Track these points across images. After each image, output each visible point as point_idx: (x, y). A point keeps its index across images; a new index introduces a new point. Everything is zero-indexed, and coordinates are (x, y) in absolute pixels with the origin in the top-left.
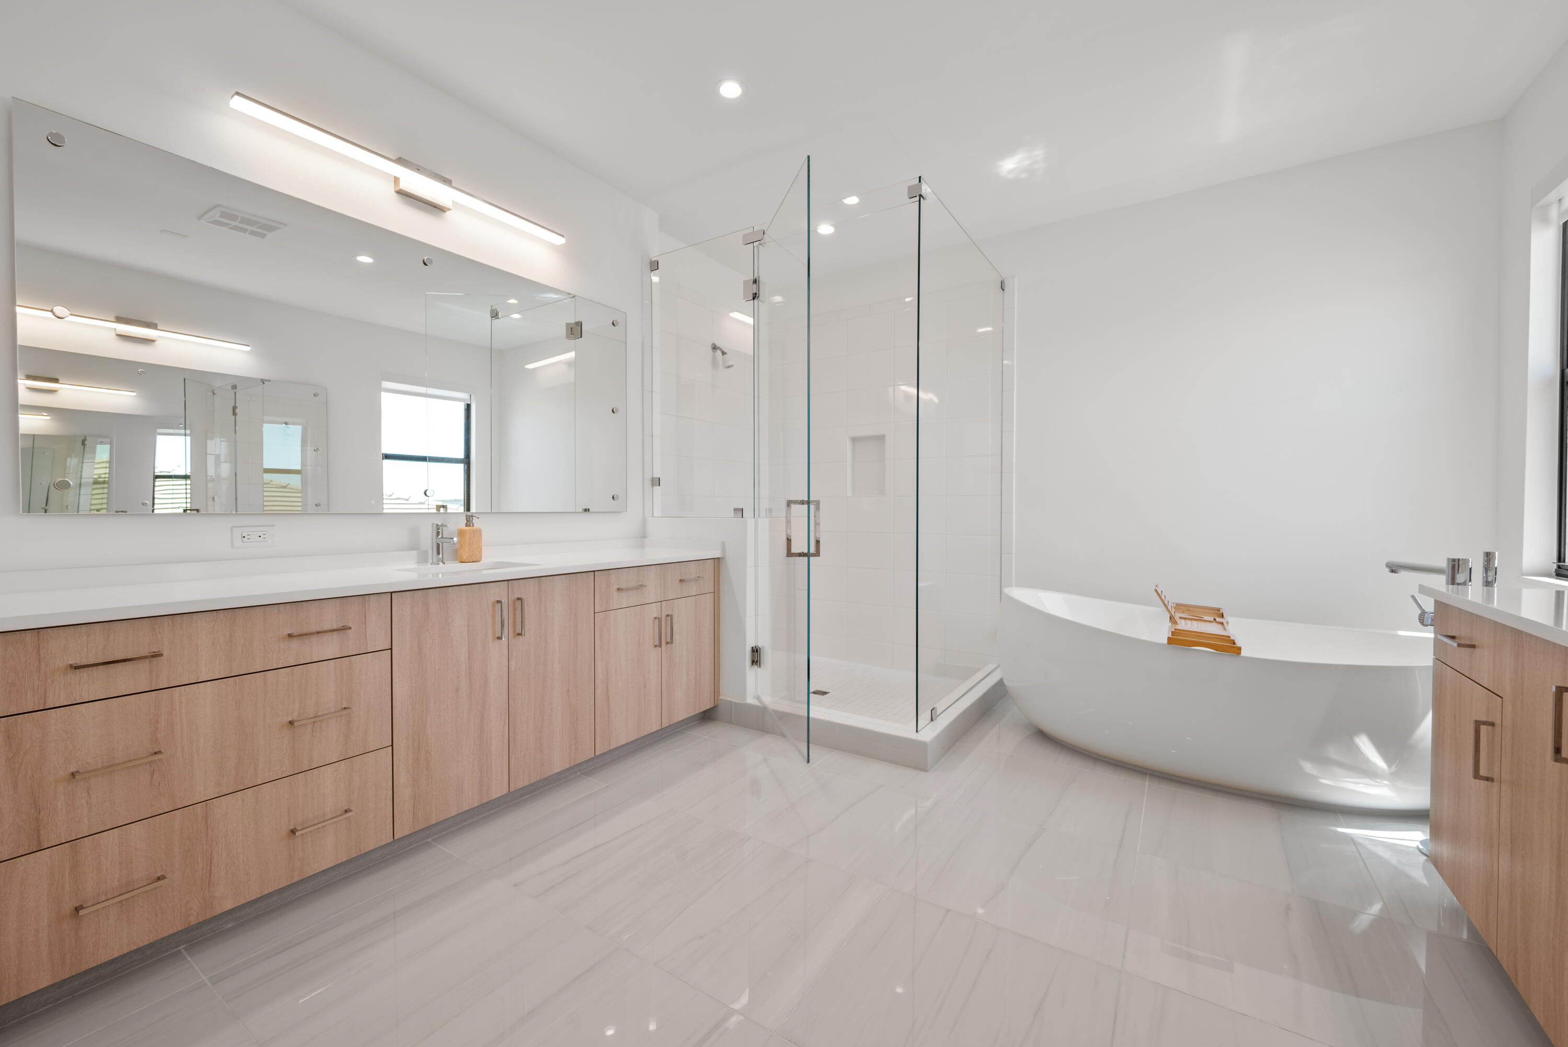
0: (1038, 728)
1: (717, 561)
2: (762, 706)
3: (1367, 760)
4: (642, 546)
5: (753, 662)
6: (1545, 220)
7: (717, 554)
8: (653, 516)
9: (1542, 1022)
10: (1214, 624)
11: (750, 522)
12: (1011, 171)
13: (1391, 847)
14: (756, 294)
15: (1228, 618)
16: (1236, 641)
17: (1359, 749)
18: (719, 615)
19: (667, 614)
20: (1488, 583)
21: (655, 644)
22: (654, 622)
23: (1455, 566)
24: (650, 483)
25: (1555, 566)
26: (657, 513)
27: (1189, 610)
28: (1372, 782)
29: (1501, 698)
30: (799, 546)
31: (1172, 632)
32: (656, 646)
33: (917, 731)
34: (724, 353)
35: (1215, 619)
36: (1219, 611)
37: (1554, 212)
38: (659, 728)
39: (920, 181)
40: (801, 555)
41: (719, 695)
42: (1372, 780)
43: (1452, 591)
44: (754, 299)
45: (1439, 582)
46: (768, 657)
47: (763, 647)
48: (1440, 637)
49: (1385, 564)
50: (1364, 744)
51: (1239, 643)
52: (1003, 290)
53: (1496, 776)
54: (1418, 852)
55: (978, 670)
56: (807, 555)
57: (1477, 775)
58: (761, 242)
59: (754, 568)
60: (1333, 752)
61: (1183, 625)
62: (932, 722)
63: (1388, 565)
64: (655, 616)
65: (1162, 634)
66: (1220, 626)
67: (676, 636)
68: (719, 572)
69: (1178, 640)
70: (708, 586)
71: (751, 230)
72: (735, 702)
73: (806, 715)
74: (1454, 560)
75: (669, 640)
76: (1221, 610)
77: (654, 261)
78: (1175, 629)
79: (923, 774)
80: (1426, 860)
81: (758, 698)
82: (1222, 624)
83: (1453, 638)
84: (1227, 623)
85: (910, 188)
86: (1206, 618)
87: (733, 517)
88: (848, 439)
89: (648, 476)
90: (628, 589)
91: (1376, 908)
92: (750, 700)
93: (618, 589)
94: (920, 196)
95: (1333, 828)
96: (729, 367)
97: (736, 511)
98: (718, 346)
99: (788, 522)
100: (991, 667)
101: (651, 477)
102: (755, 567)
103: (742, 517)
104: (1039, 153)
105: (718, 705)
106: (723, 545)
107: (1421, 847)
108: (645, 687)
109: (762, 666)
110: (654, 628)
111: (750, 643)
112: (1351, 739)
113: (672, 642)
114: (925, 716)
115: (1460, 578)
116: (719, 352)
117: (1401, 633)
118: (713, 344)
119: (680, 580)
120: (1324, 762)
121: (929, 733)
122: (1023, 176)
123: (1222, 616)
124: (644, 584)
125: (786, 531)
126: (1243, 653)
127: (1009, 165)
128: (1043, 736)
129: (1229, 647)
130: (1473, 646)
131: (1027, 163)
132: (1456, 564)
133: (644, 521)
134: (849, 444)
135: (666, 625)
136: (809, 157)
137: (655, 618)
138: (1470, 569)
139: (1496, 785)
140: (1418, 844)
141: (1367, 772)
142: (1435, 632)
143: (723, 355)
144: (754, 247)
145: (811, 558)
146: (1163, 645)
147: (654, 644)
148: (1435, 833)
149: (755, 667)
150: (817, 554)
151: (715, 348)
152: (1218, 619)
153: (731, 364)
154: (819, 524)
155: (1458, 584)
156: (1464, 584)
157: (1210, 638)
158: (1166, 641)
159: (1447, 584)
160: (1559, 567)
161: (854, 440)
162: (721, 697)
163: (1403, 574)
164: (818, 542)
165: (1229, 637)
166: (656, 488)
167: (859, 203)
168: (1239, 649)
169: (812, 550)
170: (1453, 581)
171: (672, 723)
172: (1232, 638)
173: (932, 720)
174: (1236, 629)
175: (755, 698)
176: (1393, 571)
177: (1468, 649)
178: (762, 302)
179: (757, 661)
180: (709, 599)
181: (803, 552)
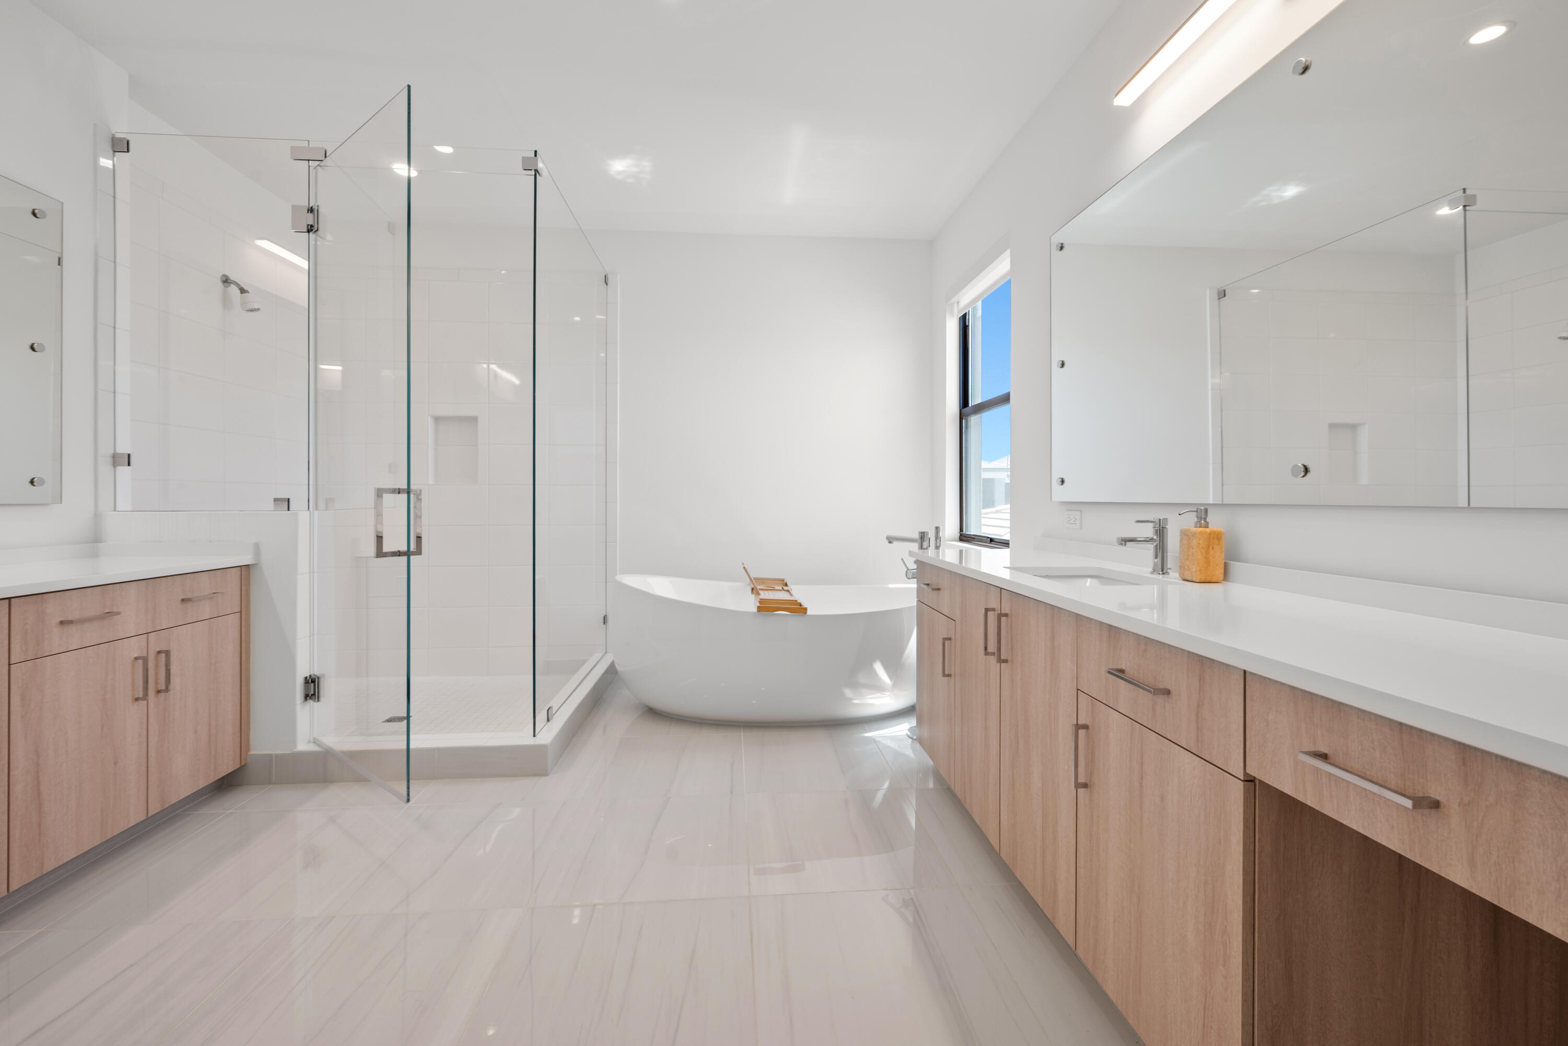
0: (648, 707)
1: (245, 571)
2: (323, 750)
3: (880, 680)
4: (95, 555)
5: (307, 697)
6: (952, 313)
7: (247, 560)
8: (115, 510)
9: (978, 823)
10: (783, 592)
11: (304, 517)
12: (619, 173)
13: (893, 738)
14: (312, 226)
15: (791, 587)
16: (802, 603)
17: (875, 671)
18: (248, 642)
19: (158, 649)
20: (937, 547)
21: (136, 696)
22: (133, 667)
23: (923, 536)
24: (110, 460)
25: (959, 535)
26: (124, 503)
27: (763, 583)
28: (882, 696)
29: (955, 621)
30: (395, 541)
31: (759, 601)
32: (137, 699)
33: (534, 736)
34: (243, 291)
35: (783, 588)
36: (783, 581)
37: (955, 310)
38: (142, 817)
39: (536, 155)
40: (399, 554)
41: (248, 750)
42: (882, 694)
43: (921, 552)
44: (308, 231)
45: (915, 547)
46: (328, 688)
47: (323, 675)
48: (922, 585)
49: (886, 536)
50: (879, 668)
51: (805, 605)
52: (607, 284)
53: (952, 673)
54: (907, 737)
55: (584, 662)
56: (408, 554)
57: (944, 675)
58: (322, 164)
59: (308, 575)
60: (862, 679)
61: (765, 595)
62: (549, 723)
63: (888, 538)
64: (136, 656)
65: (750, 604)
66: (787, 593)
67: (176, 681)
68: (248, 584)
69: (765, 607)
70: (231, 603)
71: (305, 144)
72: (277, 756)
73: (405, 747)
74: (922, 533)
75: (162, 687)
76: (785, 580)
77: (121, 140)
78: (760, 599)
79: (543, 778)
80: (912, 742)
81: (315, 742)
82: (788, 591)
83: (928, 585)
84: (791, 590)
85: (524, 159)
86: (777, 588)
87: (273, 509)
88: (429, 417)
89: (106, 450)
90: (82, 621)
91: (886, 785)
92: (302, 746)
93: (62, 623)
94: (536, 171)
95: (862, 735)
96: (252, 310)
97: (278, 502)
98: (231, 279)
99: (379, 515)
100: (598, 656)
101: (113, 452)
102: (310, 573)
103: (289, 510)
104: (647, 164)
105: (245, 765)
106: (257, 548)
107: (909, 733)
108: (115, 763)
109: (322, 699)
110: (133, 673)
111: (303, 671)
112: (872, 666)
113: (167, 690)
114: (541, 716)
115: (925, 544)
116: (233, 289)
117: (890, 586)
118: (224, 276)
119: (183, 600)
120: (855, 685)
121: (548, 735)
122: (630, 180)
123: (786, 585)
124: (115, 610)
125: (376, 526)
126: (809, 612)
127: (619, 166)
128: (653, 713)
129: (798, 609)
130: (939, 589)
131: (635, 169)
132: (923, 535)
133: (97, 517)
134: (430, 423)
135: (157, 666)
136: (409, 87)
137: (136, 659)
138: (929, 538)
139: (953, 678)
140: (907, 731)
141: (878, 687)
142: (918, 583)
143: (241, 293)
144: (309, 166)
145: (412, 557)
146: (754, 613)
147: (133, 696)
148: (919, 721)
149: (311, 703)
150: (419, 552)
151: (226, 281)
152: (785, 588)
153: (256, 306)
154: (420, 517)
155: (924, 549)
156: (927, 548)
157: (785, 604)
158: (755, 610)
159: (919, 549)
160: (961, 535)
161: (437, 419)
162: (252, 752)
163: (895, 543)
164: (419, 538)
165: (796, 601)
166: (123, 471)
167: (452, 153)
168: (806, 609)
169: (413, 548)
170: (921, 547)
171: (166, 806)
172: (799, 602)
173: (548, 720)
174: (799, 593)
175: (309, 742)
176: (890, 542)
177: (936, 591)
178: (321, 238)
179: (314, 695)
180: (232, 622)
181: (399, 551)
